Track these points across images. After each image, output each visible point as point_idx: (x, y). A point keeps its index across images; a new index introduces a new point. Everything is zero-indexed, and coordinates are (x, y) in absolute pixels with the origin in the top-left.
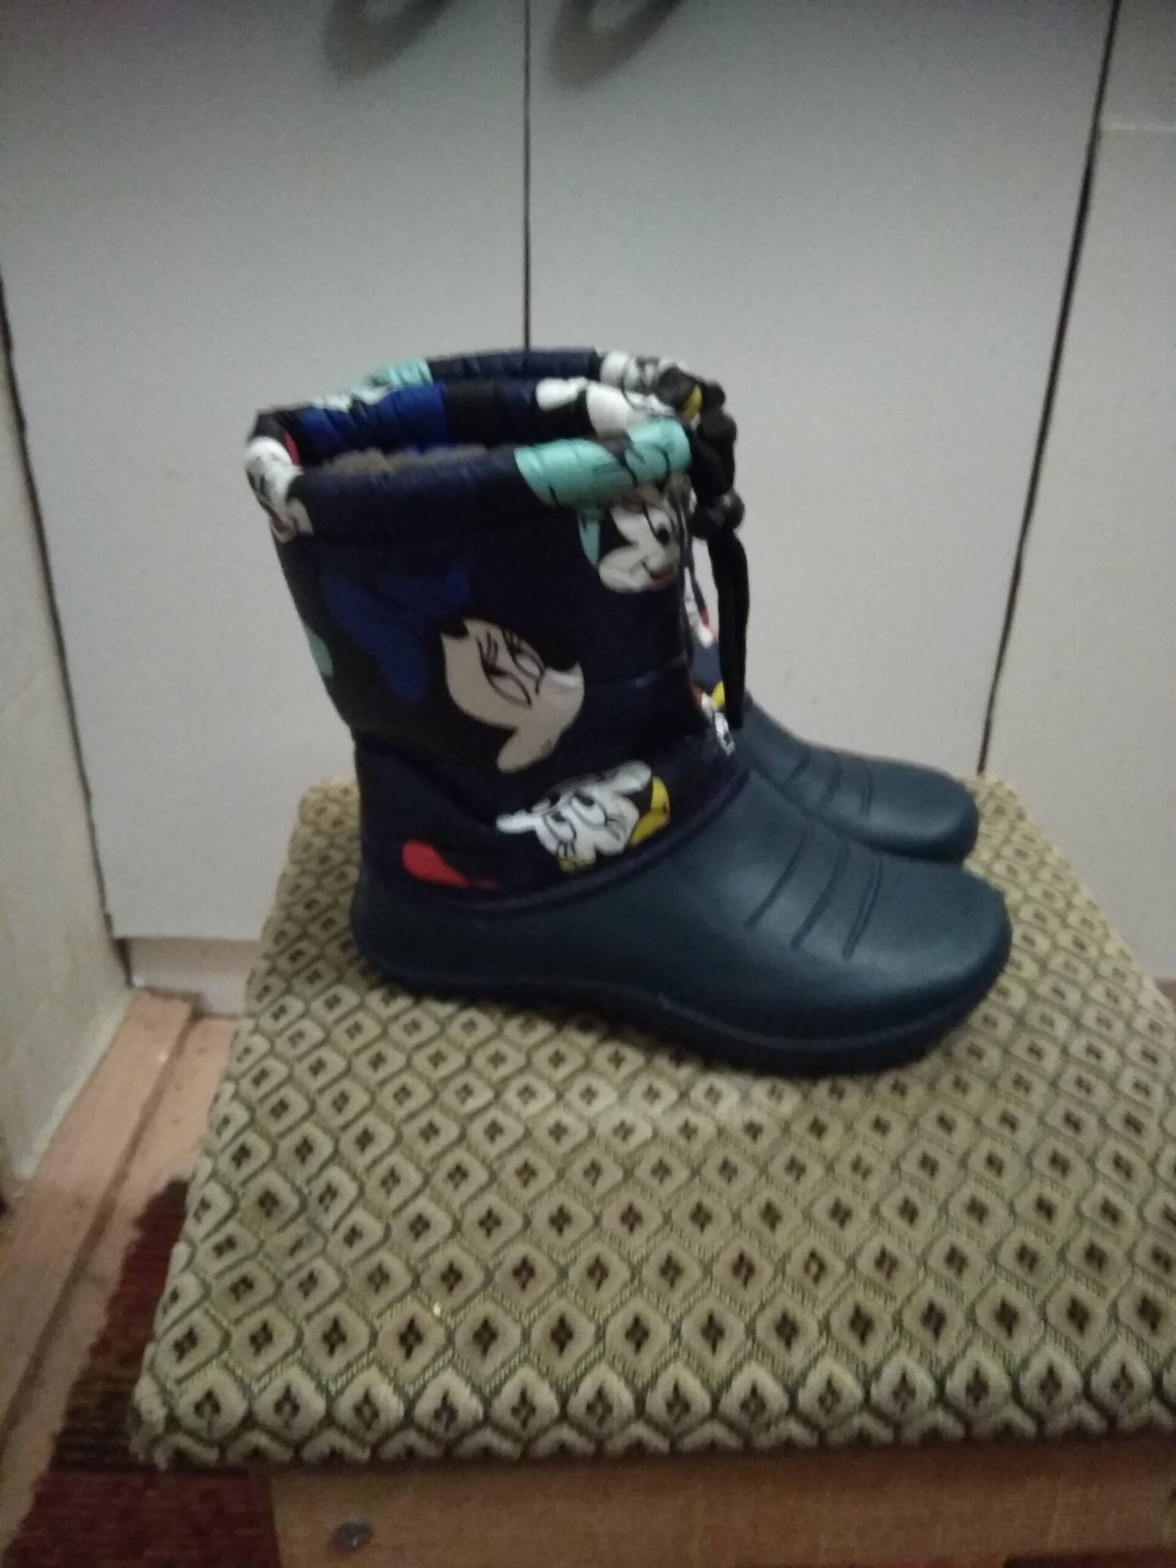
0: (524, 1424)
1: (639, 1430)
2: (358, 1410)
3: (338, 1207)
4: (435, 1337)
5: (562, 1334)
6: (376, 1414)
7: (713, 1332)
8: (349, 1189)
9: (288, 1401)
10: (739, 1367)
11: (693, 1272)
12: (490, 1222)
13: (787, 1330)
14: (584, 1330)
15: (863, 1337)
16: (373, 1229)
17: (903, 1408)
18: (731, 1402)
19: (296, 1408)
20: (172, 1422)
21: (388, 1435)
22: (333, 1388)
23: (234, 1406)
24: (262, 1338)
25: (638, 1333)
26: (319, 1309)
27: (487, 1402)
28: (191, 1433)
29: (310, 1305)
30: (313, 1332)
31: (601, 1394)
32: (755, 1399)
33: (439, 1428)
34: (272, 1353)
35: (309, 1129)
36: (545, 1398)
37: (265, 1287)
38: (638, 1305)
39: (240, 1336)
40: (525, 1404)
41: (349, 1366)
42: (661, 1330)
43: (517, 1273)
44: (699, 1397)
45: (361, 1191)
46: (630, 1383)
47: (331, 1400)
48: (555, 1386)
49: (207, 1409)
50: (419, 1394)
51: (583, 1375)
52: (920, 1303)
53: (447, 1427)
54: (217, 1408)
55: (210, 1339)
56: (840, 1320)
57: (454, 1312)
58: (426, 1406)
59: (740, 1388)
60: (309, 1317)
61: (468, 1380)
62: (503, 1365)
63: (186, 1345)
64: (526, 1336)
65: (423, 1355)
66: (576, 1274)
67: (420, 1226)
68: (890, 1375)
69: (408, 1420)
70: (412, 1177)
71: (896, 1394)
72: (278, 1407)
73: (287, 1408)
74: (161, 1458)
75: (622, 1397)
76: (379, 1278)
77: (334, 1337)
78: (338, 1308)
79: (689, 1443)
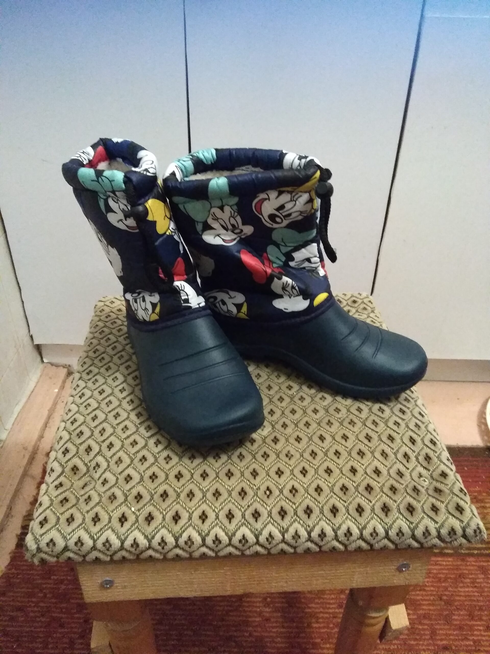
0: (163, 548)
1: (204, 550)
2: (104, 544)
3: (100, 471)
4: (132, 519)
5: (176, 518)
6: (111, 546)
7: (230, 516)
8: (104, 465)
9: (79, 542)
10: (239, 528)
11: (225, 495)
12: (153, 477)
13: (256, 515)
14: (185, 515)
15: (283, 517)
16: (112, 479)
17: (296, 542)
18: (235, 540)
19: (82, 544)
20: (39, 550)
21: (115, 552)
22: (95, 537)
23: (61, 543)
24: (70, 520)
25: (204, 517)
26: (92, 509)
27: (150, 541)
28: (46, 553)
29: (88, 508)
30: (89, 517)
31: (190, 538)
32: (244, 539)
33: (133, 550)
34: (74, 525)
35: (91, 442)
36: (170, 540)
37: (73, 501)
38: (204, 507)
39: (63, 519)
40: (163, 542)
41: (101, 529)
42: (211, 516)
43: (162, 496)
44: (224, 539)
45: (108, 466)
46: (200, 534)
47: (95, 541)
48: (173, 535)
49: (51, 544)
50: (126, 538)
51: (184, 531)
52: (304, 506)
53: (136, 550)
54: (54, 544)
55: (52, 520)
56: (275, 512)
57: (139, 510)
58: (128, 543)
59: (239, 535)
60: (88, 512)
61: (143, 534)
62: (156, 528)
63: (44, 522)
64: (164, 519)
65: (127, 525)
66: (183, 496)
67: (128, 478)
68: (292, 531)
69: (122, 548)
70: (127, 460)
71: (293, 537)
72: (76, 544)
73: (79, 544)
74: (36, 561)
75: (197, 539)
76: (113, 498)
77: (96, 519)
78: (98, 509)
79: (221, 554)
